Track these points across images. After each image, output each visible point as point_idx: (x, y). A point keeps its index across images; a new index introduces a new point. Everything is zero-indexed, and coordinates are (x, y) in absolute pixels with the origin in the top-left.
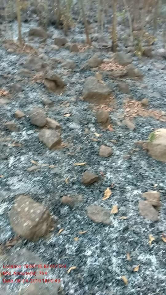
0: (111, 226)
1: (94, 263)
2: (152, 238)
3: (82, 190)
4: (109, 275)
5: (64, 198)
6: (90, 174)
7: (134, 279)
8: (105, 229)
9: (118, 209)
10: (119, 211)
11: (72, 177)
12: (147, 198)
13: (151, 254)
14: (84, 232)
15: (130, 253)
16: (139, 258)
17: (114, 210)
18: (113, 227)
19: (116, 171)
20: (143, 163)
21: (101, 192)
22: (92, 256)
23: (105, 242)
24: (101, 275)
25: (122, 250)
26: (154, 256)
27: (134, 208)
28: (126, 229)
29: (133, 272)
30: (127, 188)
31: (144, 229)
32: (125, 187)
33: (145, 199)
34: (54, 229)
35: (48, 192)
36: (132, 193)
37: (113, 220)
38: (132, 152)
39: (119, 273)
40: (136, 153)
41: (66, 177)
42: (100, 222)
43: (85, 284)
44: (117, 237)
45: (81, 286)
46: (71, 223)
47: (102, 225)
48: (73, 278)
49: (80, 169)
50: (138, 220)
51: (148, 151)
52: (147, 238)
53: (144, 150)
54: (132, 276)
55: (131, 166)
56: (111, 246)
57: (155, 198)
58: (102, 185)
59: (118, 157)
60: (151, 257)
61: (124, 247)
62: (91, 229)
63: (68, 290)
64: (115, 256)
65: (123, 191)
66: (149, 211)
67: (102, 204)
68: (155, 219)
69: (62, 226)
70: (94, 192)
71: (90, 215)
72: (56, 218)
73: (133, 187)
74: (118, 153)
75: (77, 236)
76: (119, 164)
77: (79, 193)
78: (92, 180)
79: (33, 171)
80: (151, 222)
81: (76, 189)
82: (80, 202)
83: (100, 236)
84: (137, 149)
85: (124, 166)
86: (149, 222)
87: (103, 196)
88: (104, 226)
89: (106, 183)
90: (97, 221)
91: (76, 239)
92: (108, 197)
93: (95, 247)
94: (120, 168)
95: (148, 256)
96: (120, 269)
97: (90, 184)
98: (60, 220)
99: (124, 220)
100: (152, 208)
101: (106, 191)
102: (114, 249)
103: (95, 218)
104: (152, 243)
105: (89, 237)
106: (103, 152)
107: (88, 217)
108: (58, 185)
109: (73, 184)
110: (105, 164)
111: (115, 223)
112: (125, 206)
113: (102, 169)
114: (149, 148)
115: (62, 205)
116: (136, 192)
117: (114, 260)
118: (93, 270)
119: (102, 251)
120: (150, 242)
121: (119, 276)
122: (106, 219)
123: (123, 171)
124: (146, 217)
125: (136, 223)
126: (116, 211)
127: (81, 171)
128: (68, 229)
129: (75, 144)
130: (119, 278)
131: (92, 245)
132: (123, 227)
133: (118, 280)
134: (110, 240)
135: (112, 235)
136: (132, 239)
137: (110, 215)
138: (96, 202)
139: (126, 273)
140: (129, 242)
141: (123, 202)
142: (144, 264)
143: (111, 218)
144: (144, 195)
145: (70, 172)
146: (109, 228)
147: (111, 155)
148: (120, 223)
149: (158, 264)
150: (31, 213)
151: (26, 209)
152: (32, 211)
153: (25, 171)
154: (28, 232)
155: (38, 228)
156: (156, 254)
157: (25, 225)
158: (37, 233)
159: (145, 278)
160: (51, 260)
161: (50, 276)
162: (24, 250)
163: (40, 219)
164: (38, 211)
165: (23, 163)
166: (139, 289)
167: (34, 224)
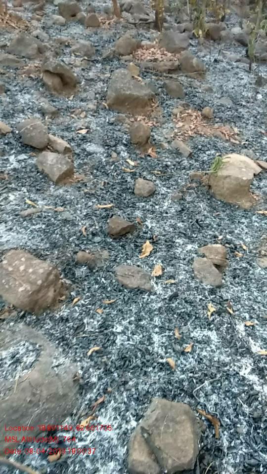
0: (151, 292)
1: (126, 343)
2: (212, 308)
3: (107, 243)
4: (148, 357)
5: (80, 254)
6: (120, 221)
7: (184, 362)
8: (143, 296)
9: (163, 269)
10: (163, 273)
11: (91, 226)
12: (207, 254)
13: (210, 329)
14: (112, 301)
15: (180, 328)
16: (192, 335)
17: (157, 271)
18: (155, 294)
19: (161, 216)
20: (201, 205)
21: (136, 246)
22: (123, 332)
23: (143, 313)
24: (136, 357)
25: (167, 324)
26: (214, 332)
27: (187, 268)
28: (174, 297)
29: (183, 353)
30: (177, 241)
31: (200, 297)
32: (174, 240)
33: (204, 256)
34: (66, 298)
35: (54, 246)
36: (184, 248)
37: (155, 285)
38: (185, 189)
39: (163, 354)
40: (190, 191)
41: (83, 226)
42: (135, 287)
43: (113, 370)
44: (160, 308)
45: (108, 372)
46: (92, 289)
47: (140, 291)
48: (96, 363)
49: (104, 214)
50: (193, 285)
51: (210, 187)
52: (205, 308)
53: (204, 186)
54: (182, 358)
55: (183, 210)
56: (152, 320)
57: (219, 253)
58: (138, 237)
59: (164, 196)
60: (210, 333)
61: (170, 320)
62: (122, 297)
63: (89, 378)
64: (156, 333)
65: (170, 245)
66: (210, 273)
67: (139, 263)
68: (217, 283)
69: (78, 294)
70: (127, 247)
71: (120, 278)
72: (68, 282)
73: (187, 240)
74: (164, 190)
75: (101, 307)
76: (165, 208)
77: (103, 248)
78: (124, 229)
79: (29, 215)
80: (211, 287)
81: (98, 243)
82: (105, 260)
83: (134, 307)
84: (194, 185)
85: (173, 210)
86: (209, 287)
87: (140, 252)
88: (141, 293)
89: (145, 235)
90: (130, 286)
91: (100, 311)
92: (148, 254)
93: (128, 321)
94: (167, 213)
95: (206, 332)
96: (164, 350)
97: (120, 236)
98: (74, 286)
99: (172, 284)
100: (214, 268)
101: (144, 246)
102: (157, 324)
103: (127, 282)
104: (212, 315)
105: (119, 307)
106: (140, 189)
107: (117, 280)
108: (70, 237)
109: (94, 235)
110: (143, 207)
111: (158, 289)
112: (172, 265)
113: (138, 213)
114: (212, 183)
115: (78, 264)
116: (189, 247)
117: (156, 338)
118: (124, 351)
119: (137, 326)
120: (209, 314)
121: (162, 358)
122: (145, 284)
123: (172, 217)
124: (203, 280)
125: (189, 288)
126: (160, 273)
127: (107, 217)
128: (88, 297)
129: (96, 176)
130: (164, 361)
131: (123, 319)
132: (170, 293)
133: (162, 364)
134: (150, 312)
135: (154, 305)
136: (183, 310)
137: (150, 278)
138: (129, 261)
139: (173, 354)
140: (179, 315)
141: (170, 260)
142: (199, 342)
143: (152, 282)
144: (202, 250)
145: (89, 218)
146: (149, 296)
147: (153, 193)
148: (166, 289)
149: (219, 342)
150: (30, 273)
151: (22, 268)
152: (31, 270)
153: (17, 215)
154: (26, 300)
155: (40, 295)
156: (218, 329)
157: (21, 289)
158: (40, 302)
159: (200, 361)
160: (63, 339)
161: (62, 360)
162: (21, 325)
163: (43, 282)
164: (41, 271)
165: (13, 205)
166: (191, 375)
167: (35, 288)
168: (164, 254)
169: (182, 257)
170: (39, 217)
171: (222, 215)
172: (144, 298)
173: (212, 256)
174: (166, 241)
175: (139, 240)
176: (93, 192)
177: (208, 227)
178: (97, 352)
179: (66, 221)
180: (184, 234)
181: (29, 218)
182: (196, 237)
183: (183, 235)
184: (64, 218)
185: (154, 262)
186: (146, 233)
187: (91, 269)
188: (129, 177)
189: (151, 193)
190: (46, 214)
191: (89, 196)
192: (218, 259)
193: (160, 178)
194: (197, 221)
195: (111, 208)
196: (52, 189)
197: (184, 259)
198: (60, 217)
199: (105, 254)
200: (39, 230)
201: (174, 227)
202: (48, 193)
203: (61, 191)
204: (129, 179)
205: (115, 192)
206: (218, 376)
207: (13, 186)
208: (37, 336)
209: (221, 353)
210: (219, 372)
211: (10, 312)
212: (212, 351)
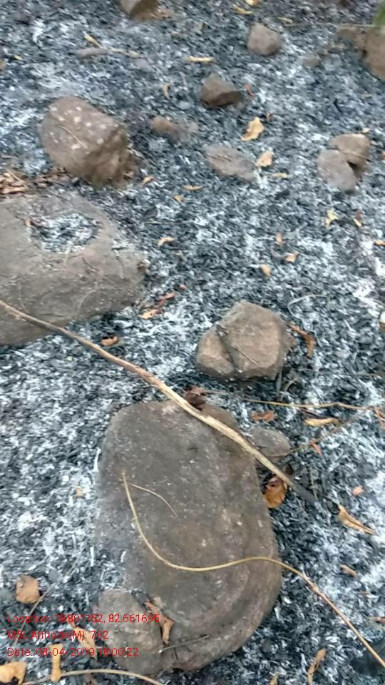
0: (252, 185)
1: (210, 240)
2: (333, 215)
3: (197, 113)
4: (236, 259)
5: (158, 119)
6: (220, 82)
7: (283, 271)
8: (240, 189)
9: (274, 159)
10: (273, 164)
11: (177, 85)
12: (340, 147)
13: (325, 240)
14: (196, 188)
15: (284, 233)
16: (299, 244)
17: (265, 160)
18: (258, 188)
19: (283, 88)
20: (347, 80)
21: (240, 123)
22: (207, 227)
23: (237, 209)
24: (221, 257)
25: (268, 227)
26: (330, 244)
27: (308, 162)
28: (284, 195)
29: (283, 262)
30: (301, 126)
31: (320, 200)
32: (296, 124)
33: (336, 148)
35: (122, 104)
36: (307, 135)
37: (259, 177)
38: (326, 52)
39: (257, 259)
40: (333, 56)
41: (165, 83)
42: (231, 174)
43: (188, 267)
44: (262, 206)
46: (171, 171)
47: (236, 181)
49: (198, 70)
50: (312, 184)
51: (365, 53)
52: (324, 214)
53: (356, 51)
54: (280, 268)
55: (317, 83)
56: (247, 218)
57: (359, 146)
58: (244, 111)
59: (292, 59)
60: (323, 245)
61: (272, 223)
62: (210, 185)
64: (251, 235)
65: (290, 129)
66: (340, 171)
67: (240, 147)
68: (347, 187)
69: (150, 172)
70: (226, 123)
71: (211, 160)
72: (139, 154)
73: (315, 127)
74: (292, 49)
75: (180, 193)
76: (290, 76)
77: (191, 118)
78: (224, 95)
79: (89, 57)
80: (338, 191)
81: (184, 111)
82: (193, 135)
83: (226, 199)
84: (341, 47)
85: (302, 82)
86: (335, 190)
87: (244, 132)
88: (239, 184)
89: (254, 111)
90: (224, 172)
91: (178, 198)
92: (255, 136)
93: (215, 214)
94: (292, 84)
95: (319, 243)
96: (259, 255)
97: (218, 104)
98: (146, 161)
99: (283, 179)
100: (347, 165)
101: (251, 123)
102: (254, 224)
103: (220, 166)
104: (331, 223)
105: (206, 197)
106: (256, 41)
107: (207, 163)
108: (145, 95)
109: (180, 98)
110: (258, 70)
111: (263, 183)
112: (288, 156)
113: (249, 79)
114: (370, 47)
115: (154, 134)
116: (317, 137)
117: (250, 240)
118: (207, 249)
119: (227, 223)
120: (328, 222)
121: (254, 263)
122: (245, 172)
123: (298, 92)
124: (329, 180)
125: (306, 188)
126: (269, 162)
127: (202, 75)
128: (164, 179)
130: (256, 266)
131: (210, 212)
132: (278, 190)
133: (253, 269)
134: (247, 209)
135: (253, 201)
136: (293, 213)
137: (254, 168)
138: (226, 142)
139: (269, 261)
140: (286, 218)
141: (286, 149)
142: (307, 253)
143: (256, 173)
144: (335, 141)
145: (175, 74)
146: (248, 189)
147: (274, 52)
148: (273, 184)
149: (333, 256)
150: (89, 128)
151: (77, 120)
152: (89, 124)
153: (70, 54)
154: (81, 162)
155: (101, 160)
156: (336, 242)
157: (75, 147)
158: (100, 170)
159: (304, 274)
160: (127, 221)
161: (124, 244)
162: (74, 194)
163: (106, 142)
164: (103, 127)
165: (67, 39)
166: (289, 286)
167: (93, 148)
168: (279, 140)
169: (304, 147)
170: (102, 61)
171: (375, 99)
172: (240, 191)
173: (348, 151)
174: (284, 124)
175: (245, 117)
176: (185, 36)
177: (349, 113)
178: (170, 244)
179: (141, 73)
180: (313, 118)
181: (88, 60)
182: (330, 125)
183: (311, 120)
184: (139, 68)
185: (263, 149)
186: (256, 108)
187: (171, 143)
188: (242, 22)
189: (274, 51)
190: (113, 59)
191: (179, 41)
192: (354, 155)
193: (289, 29)
194: (335, 103)
195: (209, 64)
196: (123, 24)
197: (307, 150)
198: (132, 66)
199: (194, 127)
200: (102, 81)
201: (299, 105)
202: (117, 29)
203: (137, 29)
204: (241, 25)
205: (218, 41)
206: (325, 293)
207: (66, 11)
208: (94, 211)
209: (334, 269)
210: (326, 289)
211: (59, 175)
212: (323, 265)
